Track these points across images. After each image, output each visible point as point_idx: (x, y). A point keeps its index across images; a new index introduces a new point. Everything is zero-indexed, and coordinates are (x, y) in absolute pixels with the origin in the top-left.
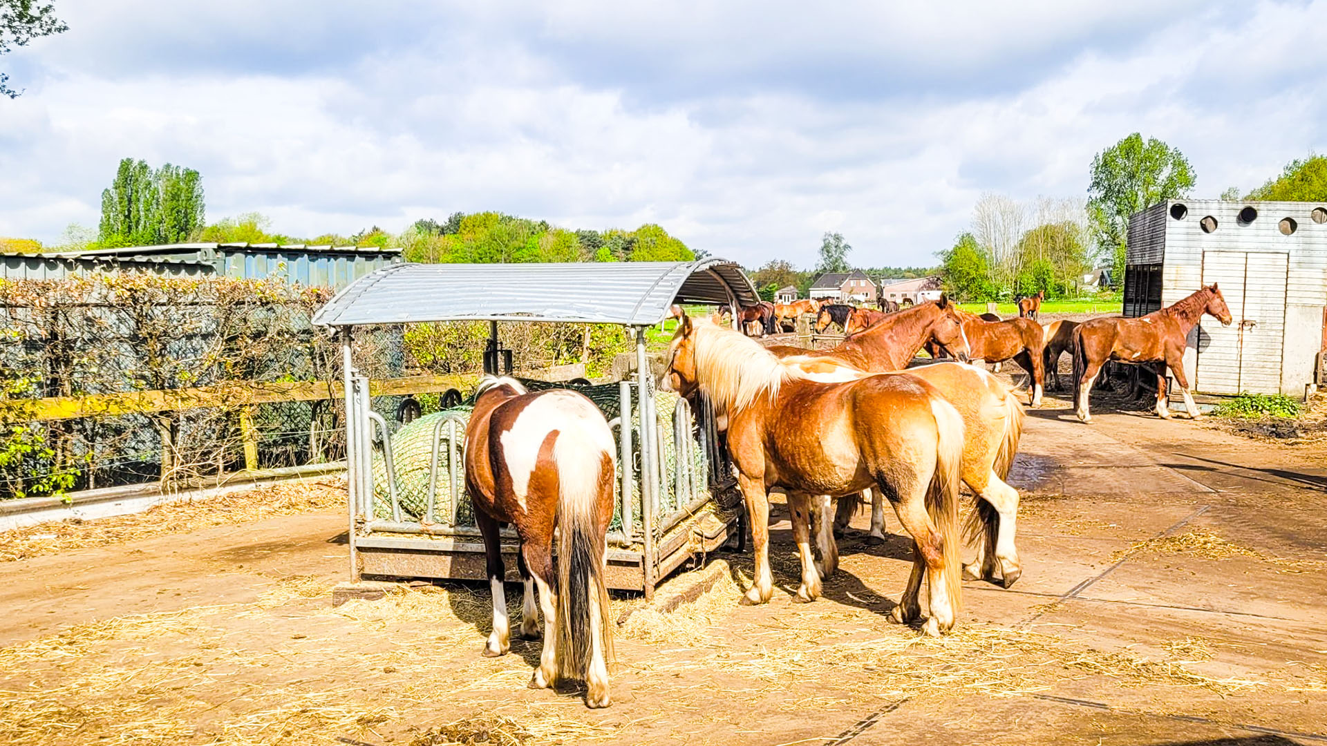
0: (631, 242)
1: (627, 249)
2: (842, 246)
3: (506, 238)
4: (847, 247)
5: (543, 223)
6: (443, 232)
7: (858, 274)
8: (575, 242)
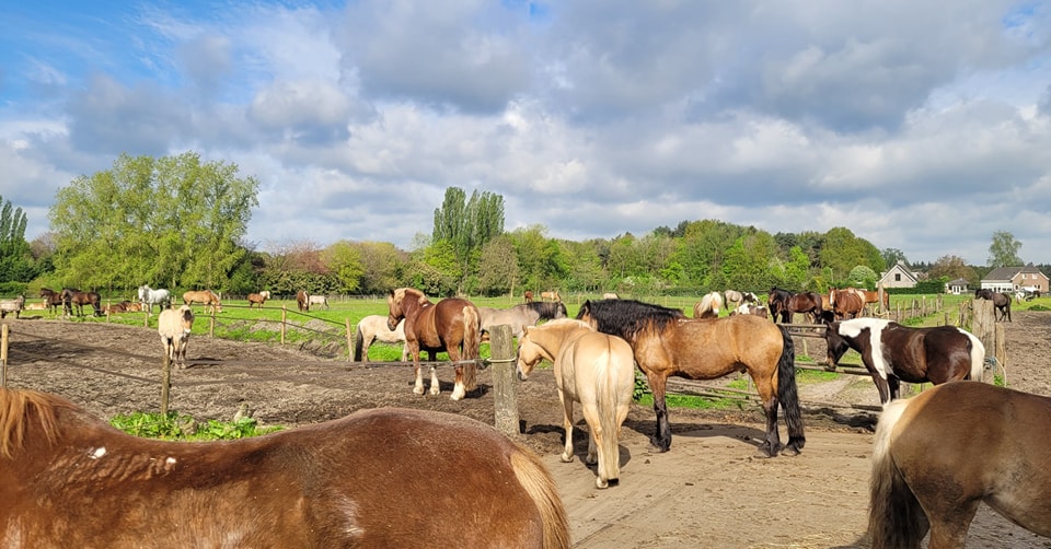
0: (821, 242)
1: (818, 247)
2: (1012, 243)
3: (718, 239)
4: (1017, 244)
5: (752, 227)
6: (672, 235)
7: (1030, 269)
8: (772, 242)
